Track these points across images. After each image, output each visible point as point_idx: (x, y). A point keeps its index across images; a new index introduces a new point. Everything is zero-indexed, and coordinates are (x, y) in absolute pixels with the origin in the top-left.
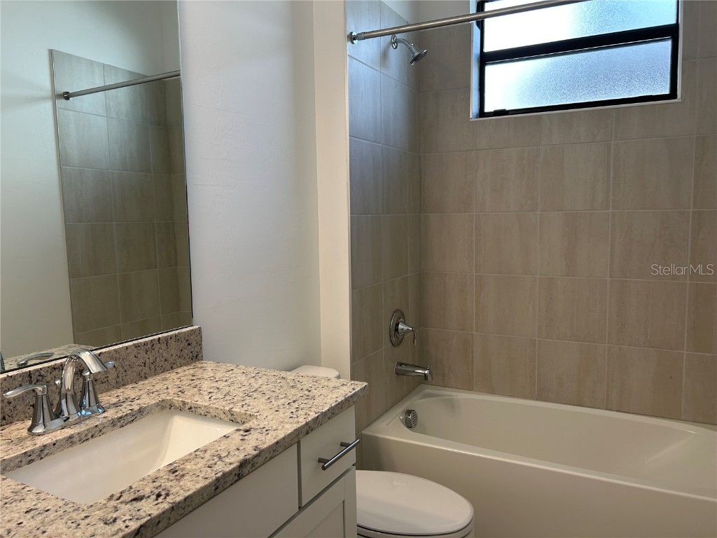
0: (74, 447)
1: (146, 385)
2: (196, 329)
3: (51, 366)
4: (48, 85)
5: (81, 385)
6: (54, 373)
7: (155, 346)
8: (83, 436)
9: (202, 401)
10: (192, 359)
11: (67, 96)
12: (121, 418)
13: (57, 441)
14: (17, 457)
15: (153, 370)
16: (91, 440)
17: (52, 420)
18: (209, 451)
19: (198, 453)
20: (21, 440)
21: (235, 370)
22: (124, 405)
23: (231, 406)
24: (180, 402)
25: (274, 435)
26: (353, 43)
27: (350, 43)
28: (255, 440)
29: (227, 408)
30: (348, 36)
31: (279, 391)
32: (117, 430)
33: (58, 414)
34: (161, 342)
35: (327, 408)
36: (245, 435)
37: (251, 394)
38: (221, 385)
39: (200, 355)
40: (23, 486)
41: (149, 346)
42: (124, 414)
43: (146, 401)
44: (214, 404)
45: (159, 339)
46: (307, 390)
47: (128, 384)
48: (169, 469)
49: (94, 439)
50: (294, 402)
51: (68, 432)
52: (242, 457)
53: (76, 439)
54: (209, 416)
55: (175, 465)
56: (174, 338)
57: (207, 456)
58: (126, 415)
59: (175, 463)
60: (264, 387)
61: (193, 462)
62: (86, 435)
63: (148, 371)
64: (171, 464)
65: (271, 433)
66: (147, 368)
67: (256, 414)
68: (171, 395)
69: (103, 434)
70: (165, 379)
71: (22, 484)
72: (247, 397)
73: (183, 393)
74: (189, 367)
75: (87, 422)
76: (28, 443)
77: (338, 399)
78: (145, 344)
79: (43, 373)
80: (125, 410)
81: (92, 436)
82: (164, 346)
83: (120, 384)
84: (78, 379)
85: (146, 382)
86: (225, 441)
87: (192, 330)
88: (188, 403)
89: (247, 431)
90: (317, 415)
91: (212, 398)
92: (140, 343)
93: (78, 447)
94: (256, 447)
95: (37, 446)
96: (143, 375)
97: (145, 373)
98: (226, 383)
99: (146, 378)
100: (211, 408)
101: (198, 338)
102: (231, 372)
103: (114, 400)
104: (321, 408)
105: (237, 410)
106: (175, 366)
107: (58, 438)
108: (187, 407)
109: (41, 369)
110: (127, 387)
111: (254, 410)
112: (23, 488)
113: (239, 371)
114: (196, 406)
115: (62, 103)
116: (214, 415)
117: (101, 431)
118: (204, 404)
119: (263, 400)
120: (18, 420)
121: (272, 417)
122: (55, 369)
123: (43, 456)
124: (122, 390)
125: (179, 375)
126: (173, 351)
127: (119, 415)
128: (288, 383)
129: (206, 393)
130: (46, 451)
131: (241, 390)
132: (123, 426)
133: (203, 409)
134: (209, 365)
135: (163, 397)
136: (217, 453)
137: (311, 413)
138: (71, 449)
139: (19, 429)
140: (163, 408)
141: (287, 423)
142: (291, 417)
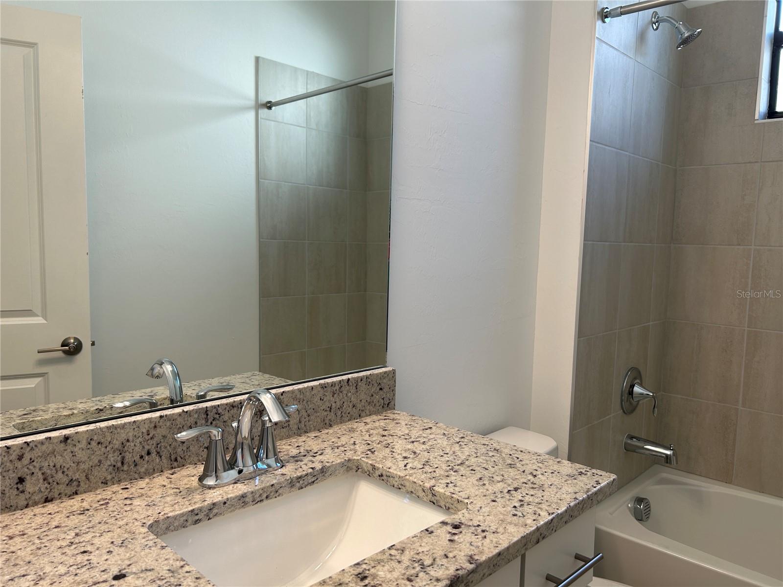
0: (246, 509)
1: (331, 434)
2: (390, 371)
3: (230, 403)
4: (252, 93)
5: (260, 429)
6: (232, 412)
7: (343, 389)
8: (258, 496)
9: (396, 469)
10: (383, 407)
11: (269, 106)
12: (300, 477)
13: (228, 499)
14: (182, 515)
15: (339, 417)
16: (265, 502)
17: (225, 471)
18: (407, 552)
19: (393, 552)
20: (190, 491)
21: (434, 428)
22: (306, 460)
23: (432, 482)
24: (369, 465)
25: (495, 540)
26: (604, 22)
27: (599, 23)
28: (468, 545)
29: (427, 485)
30: (598, 13)
31: (493, 469)
32: (296, 492)
33: (231, 464)
34: (351, 384)
35: (564, 509)
36: (455, 534)
37: (456, 468)
38: (418, 448)
39: (392, 403)
40: (182, 563)
41: (337, 387)
42: (304, 473)
43: (331, 458)
44: (411, 475)
45: (349, 380)
46: (531, 473)
47: (310, 431)
48: (356, 572)
49: (269, 501)
50: (516, 489)
51: (242, 488)
52: (451, 571)
53: (249, 499)
54: (403, 490)
55: (364, 566)
56: (364, 380)
57: (406, 558)
58: (307, 475)
59: (363, 562)
60: (473, 460)
61: (387, 567)
62: (260, 495)
63: (334, 418)
64: (358, 564)
65: (490, 536)
66: (332, 414)
67: (466, 501)
68: (358, 454)
69: (279, 496)
70: (352, 430)
71: (182, 560)
72: (452, 472)
73: (373, 453)
74: (380, 417)
75: (263, 477)
76: (197, 497)
77: (578, 496)
78: (333, 384)
79: (220, 410)
80: (305, 467)
81: (267, 497)
82: (353, 390)
83: (301, 431)
84: (257, 421)
85: (331, 431)
86: (427, 539)
87: (385, 373)
88: (378, 469)
89: (456, 527)
90: (550, 517)
91: (408, 467)
92: (328, 383)
93: (251, 509)
94: (471, 557)
95: (206, 503)
96: (327, 422)
97: (330, 420)
98: (424, 446)
99: (331, 426)
100: (408, 480)
101: (391, 383)
102: (428, 431)
103: (294, 452)
104: (554, 506)
105: (440, 489)
106: (363, 414)
107: (229, 496)
108: (378, 473)
109: (218, 405)
110: (309, 435)
111: (463, 494)
112: (182, 567)
113: (439, 431)
114: (388, 474)
115: (264, 112)
116: (410, 490)
117: (277, 492)
118: (399, 473)
119: (473, 479)
120: (190, 464)
121: (488, 509)
122: (233, 407)
123: (211, 516)
124: (303, 438)
125: (368, 426)
126: (363, 396)
127: (299, 474)
128: (504, 459)
129: (400, 458)
130: (215, 511)
131: (443, 459)
132: (302, 488)
133: (397, 479)
134: (403, 417)
135: (349, 455)
136: (418, 557)
137: (542, 513)
138: (242, 510)
139: (189, 475)
140: (349, 469)
141: (510, 523)
142: (515, 515)
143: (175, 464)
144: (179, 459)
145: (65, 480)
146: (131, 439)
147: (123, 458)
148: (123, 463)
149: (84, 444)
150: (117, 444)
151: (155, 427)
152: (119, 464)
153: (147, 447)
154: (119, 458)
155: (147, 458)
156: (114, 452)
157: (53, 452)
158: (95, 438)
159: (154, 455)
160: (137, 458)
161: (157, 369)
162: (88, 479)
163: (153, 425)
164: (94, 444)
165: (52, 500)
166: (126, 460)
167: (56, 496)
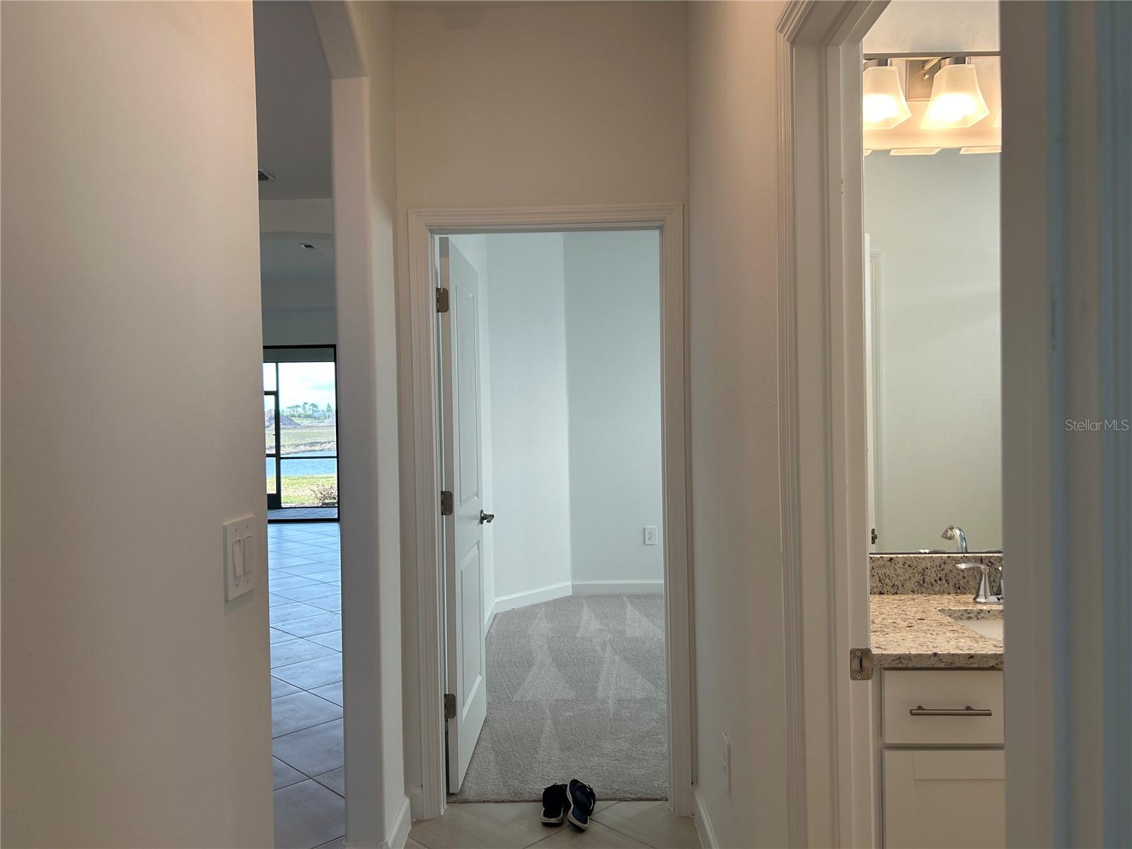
13: (991, 610)
14: (960, 611)
20: (966, 603)
76: (971, 606)
95: (977, 609)
109: (991, 557)
123: (979, 617)
130: (982, 615)
139: (965, 597)
143: (959, 591)
144: (961, 588)
145: (891, 584)
146: (929, 568)
147: (924, 579)
148: (924, 582)
149: (901, 565)
150: (920, 569)
151: (945, 563)
152: (922, 582)
153: (939, 575)
154: (922, 578)
155: (939, 582)
156: (918, 573)
157: (884, 566)
158: (907, 562)
159: (944, 581)
160: (933, 581)
161: (950, 532)
162: (903, 586)
163: (943, 561)
164: (906, 566)
165: (883, 594)
166: (925, 581)
167: (886, 592)
